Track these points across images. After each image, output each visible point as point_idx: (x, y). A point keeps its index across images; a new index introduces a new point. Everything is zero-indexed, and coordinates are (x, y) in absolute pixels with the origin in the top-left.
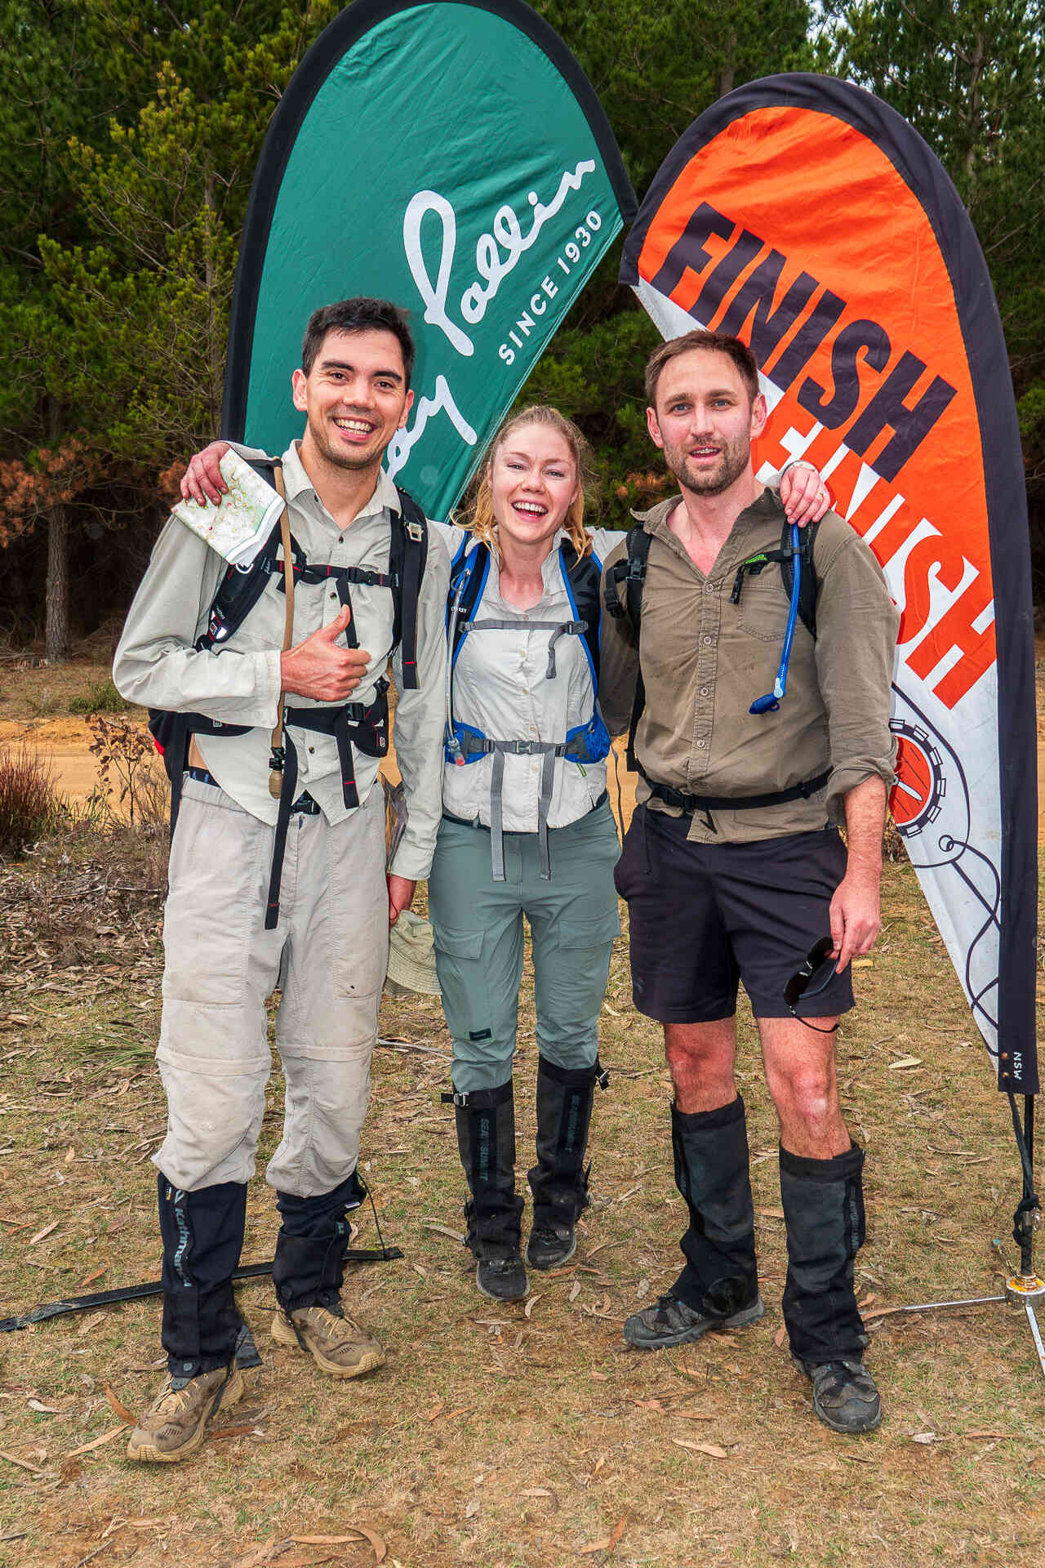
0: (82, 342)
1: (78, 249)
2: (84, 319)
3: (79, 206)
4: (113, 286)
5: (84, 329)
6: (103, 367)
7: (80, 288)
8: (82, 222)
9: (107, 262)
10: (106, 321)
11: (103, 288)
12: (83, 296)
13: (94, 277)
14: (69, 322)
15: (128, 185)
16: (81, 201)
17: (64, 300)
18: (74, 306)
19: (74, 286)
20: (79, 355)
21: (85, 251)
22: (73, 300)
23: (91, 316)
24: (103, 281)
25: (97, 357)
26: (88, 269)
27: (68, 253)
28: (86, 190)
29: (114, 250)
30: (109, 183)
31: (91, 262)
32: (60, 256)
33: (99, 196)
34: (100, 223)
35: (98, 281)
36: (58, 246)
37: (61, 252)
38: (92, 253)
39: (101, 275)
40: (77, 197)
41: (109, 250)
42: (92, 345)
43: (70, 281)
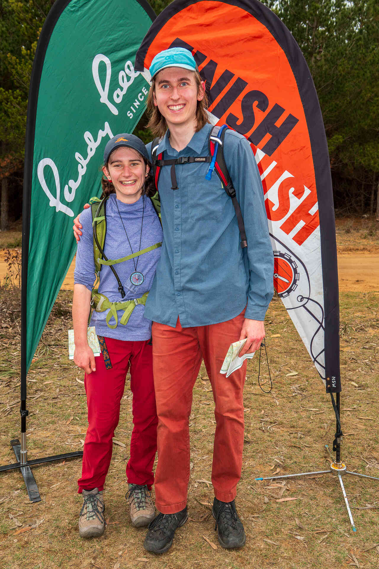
0: (12, 122)
1: (10, 91)
2: (13, 114)
3: (11, 77)
4: (23, 103)
5: (13, 118)
6: (19, 130)
7: (11, 104)
8: (12, 82)
9: (21, 96)
10: (20, 115)
11: (19, 104)
12: (12, 107)
13: (15, 100)
14: (8, 116)
15: (28, 69)
16: (12, 75)
17: (6, 108)
18: (9, 110)
19: (9, 103)
20: (11, 127)
21: (13, 92)
22: (8, 108)
23: (15, 114)
24: (19, 101)
25: (17, 127)
26: (14, 98)
27: (7, 92)
28: (14, 72)
29: (23, 92)
30: (22, 69)
31: (15, 95)
32: (4, 93)
33: (18, 73)
34: (19, 83)
35: (17, 102)
36: (4, 90)
37: (4, 92)
38: (15, 92)
39: (18, 100)
40: (11, 74)
41: (21, 91)
42: (15, 123)
43: (8, 102)
